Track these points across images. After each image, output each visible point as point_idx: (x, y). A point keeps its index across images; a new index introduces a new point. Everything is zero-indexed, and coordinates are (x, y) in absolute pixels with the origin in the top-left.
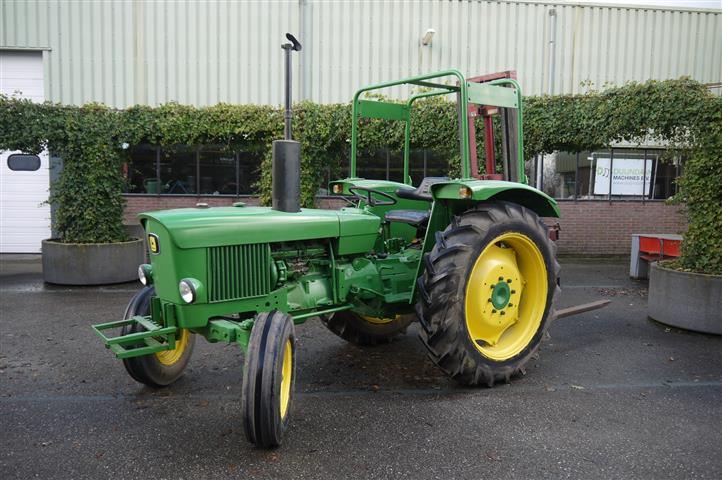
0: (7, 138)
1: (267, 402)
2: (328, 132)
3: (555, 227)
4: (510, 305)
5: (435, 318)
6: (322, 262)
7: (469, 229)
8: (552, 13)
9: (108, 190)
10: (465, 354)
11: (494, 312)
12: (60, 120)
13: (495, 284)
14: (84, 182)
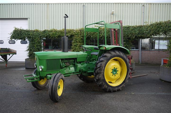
0: (18, 37)
1: (54, 92)
2: (86, 35)
3: (131, 56)
4: (117, 74)
5: (97, 76)
6: (74, 63)
7: (105, 56)
8: (143, 6)
9: (39, 48)
10: (104, 84)
11: (113, 75)
12: (29, 33)
13: (113, 69)
14: (34, 46)
